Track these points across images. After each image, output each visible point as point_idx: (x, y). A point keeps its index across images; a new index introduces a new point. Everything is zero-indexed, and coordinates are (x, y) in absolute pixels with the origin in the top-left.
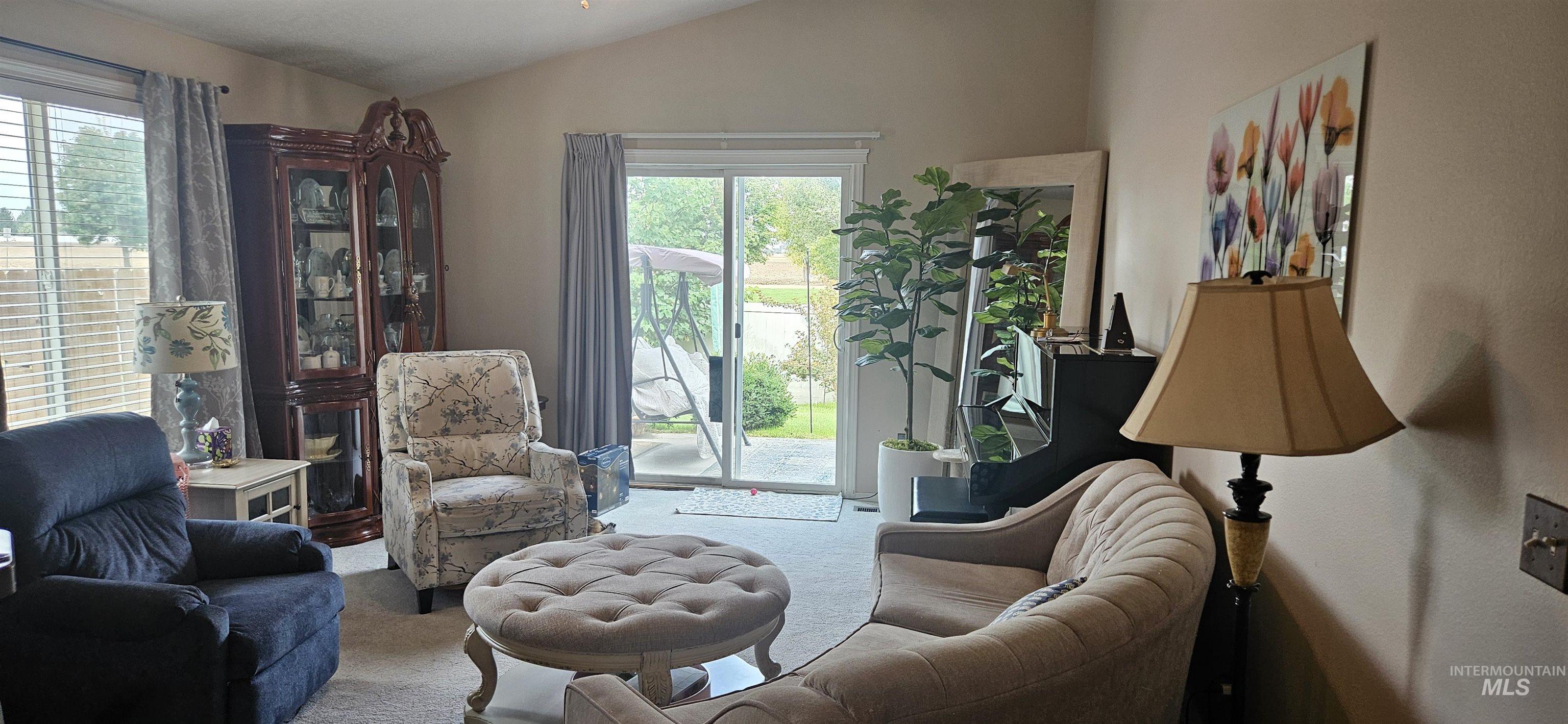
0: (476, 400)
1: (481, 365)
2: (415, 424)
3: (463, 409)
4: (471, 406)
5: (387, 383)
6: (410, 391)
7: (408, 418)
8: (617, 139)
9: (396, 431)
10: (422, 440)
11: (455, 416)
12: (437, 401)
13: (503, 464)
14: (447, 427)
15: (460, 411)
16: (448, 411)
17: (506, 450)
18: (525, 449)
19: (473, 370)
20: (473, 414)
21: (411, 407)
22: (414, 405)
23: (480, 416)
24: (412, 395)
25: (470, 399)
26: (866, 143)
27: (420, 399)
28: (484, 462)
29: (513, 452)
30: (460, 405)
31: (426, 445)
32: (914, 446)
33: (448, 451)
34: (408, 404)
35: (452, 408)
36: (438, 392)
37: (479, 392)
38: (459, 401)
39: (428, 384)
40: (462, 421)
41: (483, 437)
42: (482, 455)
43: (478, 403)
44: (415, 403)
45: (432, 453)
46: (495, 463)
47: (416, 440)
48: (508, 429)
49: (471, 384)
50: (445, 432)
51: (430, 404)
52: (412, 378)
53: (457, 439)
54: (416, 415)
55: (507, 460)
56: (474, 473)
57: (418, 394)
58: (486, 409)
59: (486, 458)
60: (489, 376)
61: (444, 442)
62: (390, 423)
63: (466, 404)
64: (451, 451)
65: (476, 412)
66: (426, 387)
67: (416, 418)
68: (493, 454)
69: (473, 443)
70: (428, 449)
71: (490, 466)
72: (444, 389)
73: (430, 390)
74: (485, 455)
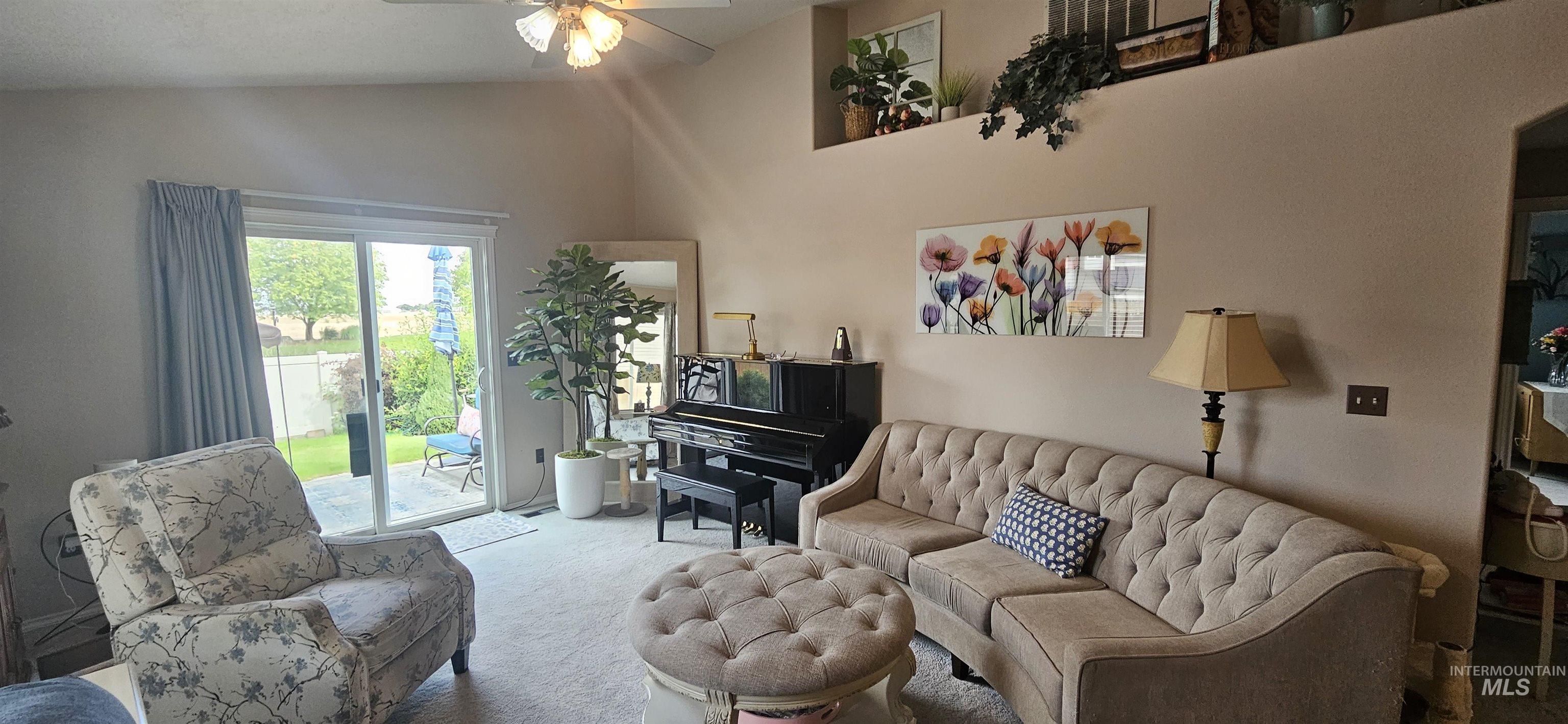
0: (257, 506)
1: (248, 463)
2: (191, 560)
3: (244, 521)
4: (252, 516)
5: (109, 517)
6: (173, 516)
7: (179, 554)
8: (233, 195)
9: (153, 579)
10: (205, 578)
11: (236, 534)
12: (215, 521)
13: (311, 572)
14: (230, 549)
15: (242, 526)
16: (228, 530)
17: (308, 556)
18: (324, 547)
19: (242, 472)
20: (255, 525)
21: (180, 539)
22: (185, 534)
23: (263, 525)
24: (177, 521)
25: (251, 506)
26: (494, 221)
27: (192, 523)
28: (287, 578)
29: (317, 555)
30: (240, 518)
31: (213, 582)
32: (589, 454)
33: (245, 579)
34: (173, 536)
35: (232, 525)
36: (214, 509)
37: (258, 496)
38: (239, 513)
39: (198, 501)
40: (246, 537)
41: (270, 548)
42: (281, 570)
43: (259, 509)
44: (185, 531)
45: (231, 588)
46: (301, 574)
47: (196, 581)
48: (294, 531)
49: (247, 487)
50: (226, 558)
51: (207, 527)
52: (169, 500)
53: (243, 561)
54: (192, 547)
55: (314, 568)
56: (281, 594)
57: (186, 518)
58: (269, 514)
59: (288, 572)
60: (264, 474)
61: (234, 569)
62: (139, 572)
63: (246, 514)
64: (249, 579)
65: (258, 521)
66: (196, 507)
67: (191, 551)
68: (295, 566)
69: (263, 558)
70: (221, 587)
71: (296, 579)
72: (220, 502)
73: (203, 509)
74: (286, 569)
